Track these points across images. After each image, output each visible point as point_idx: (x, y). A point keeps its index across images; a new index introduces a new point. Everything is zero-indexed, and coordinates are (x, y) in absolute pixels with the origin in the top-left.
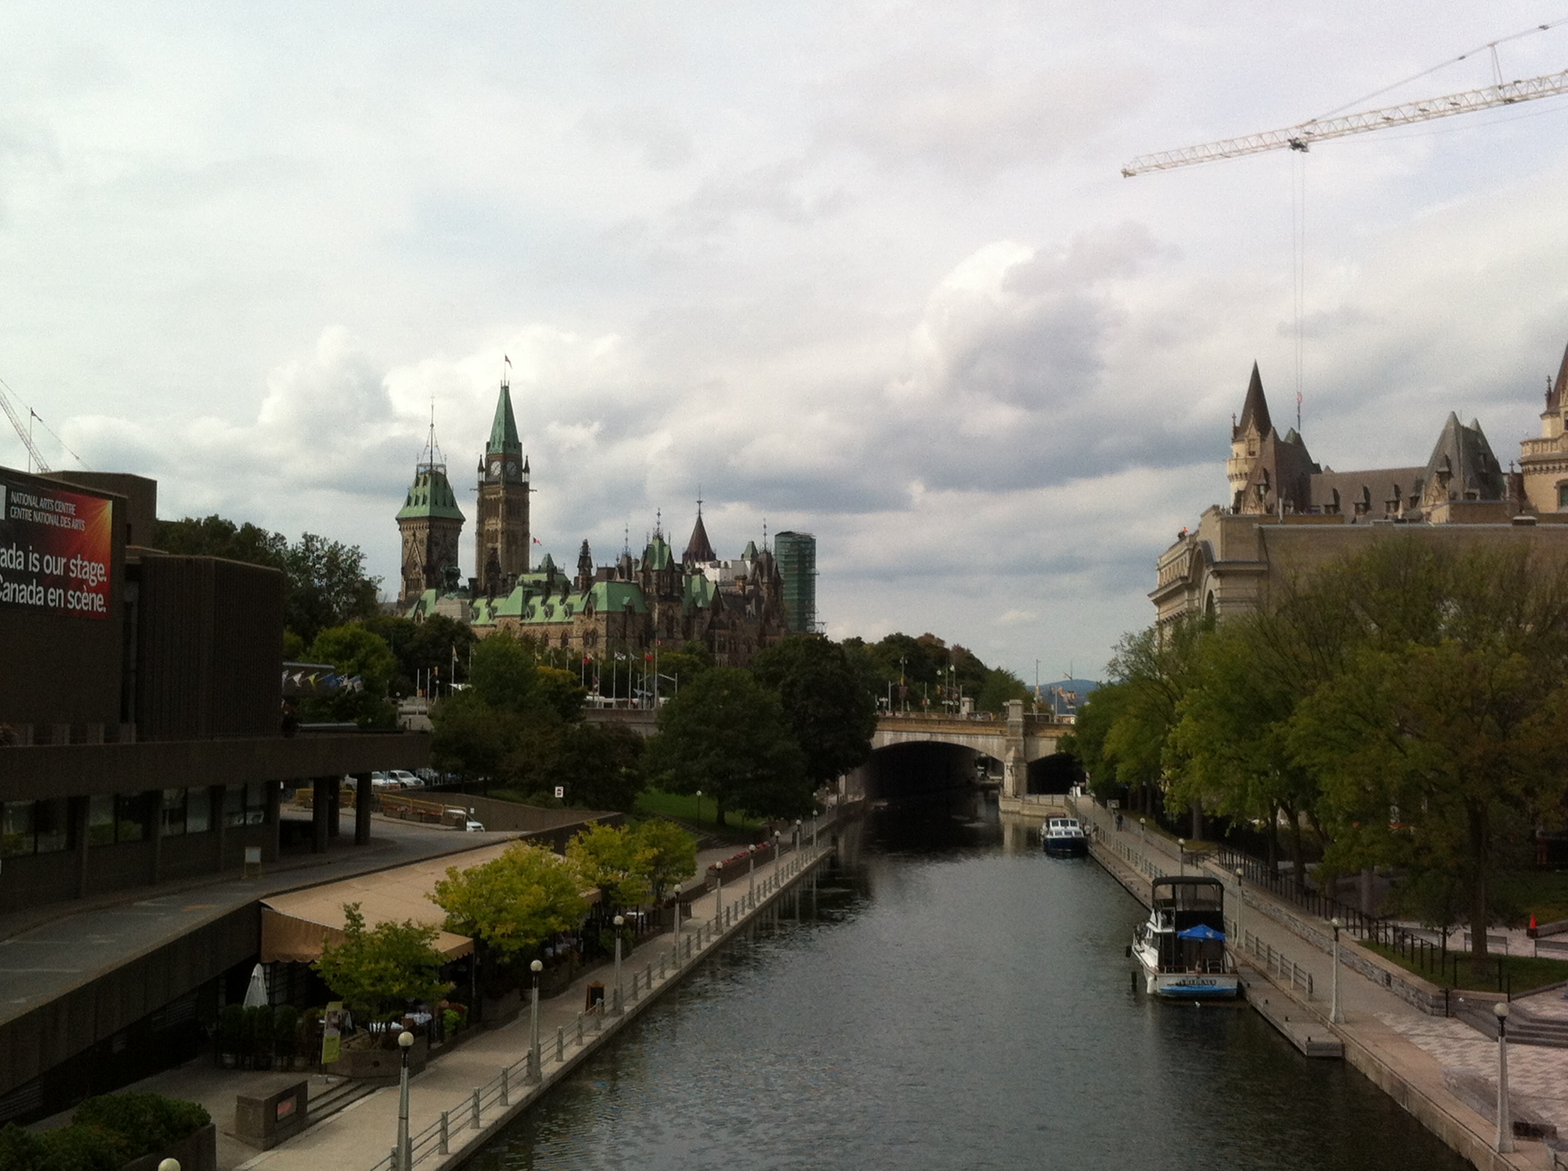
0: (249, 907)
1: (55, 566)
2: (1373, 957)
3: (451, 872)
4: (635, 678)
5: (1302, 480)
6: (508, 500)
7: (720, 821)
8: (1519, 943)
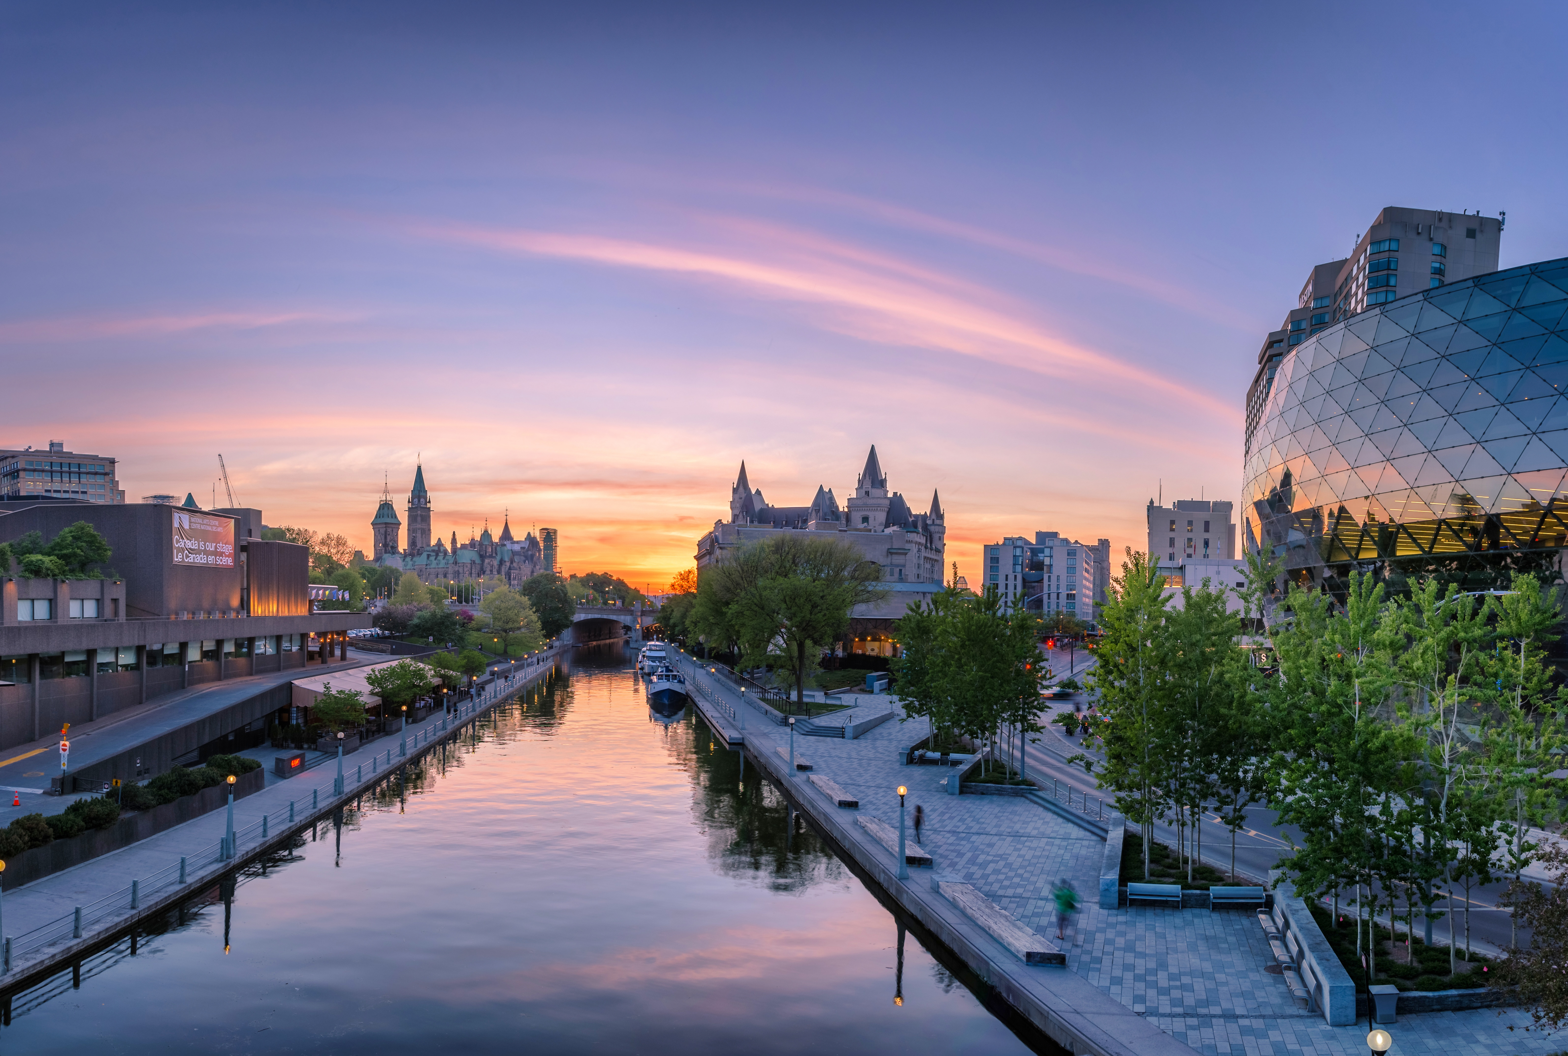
0: (287, 683)
1: (211, 547)
2: (763, 704)
3: (373, 671)
4: (473, 591)
5: (762, 510)
6: (421, 516)
7: (505, 652)
8: (819, 697)
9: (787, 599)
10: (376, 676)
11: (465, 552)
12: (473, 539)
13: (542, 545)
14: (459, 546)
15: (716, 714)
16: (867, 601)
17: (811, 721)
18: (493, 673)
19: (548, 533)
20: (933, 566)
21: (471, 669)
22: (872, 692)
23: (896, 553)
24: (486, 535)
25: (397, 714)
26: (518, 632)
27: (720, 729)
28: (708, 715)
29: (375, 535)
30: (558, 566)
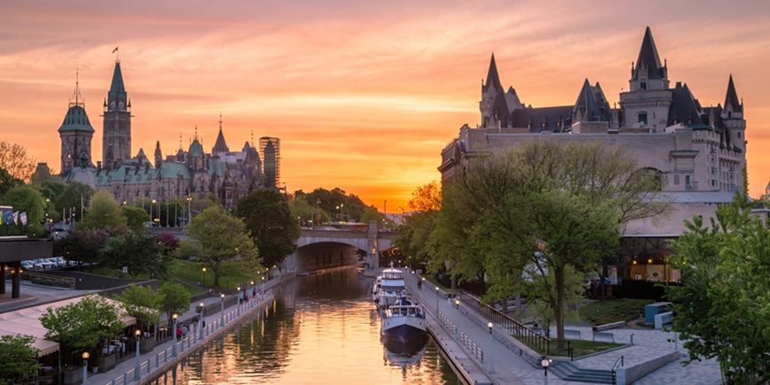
2: (517, 342)
3: (50, 310)
4: (179, 211)
5: (516, 111)
6: (119, 122)
7: (216, 283)
8: (586, 334)
9: (540, 217)
10: (53, 316)
11: (171, 165)
12: (181, 151)
13: (262, 157)
14: (164, 158)
15: (461, 355)
16: (643, 216)
17: (574, 363)
18: (199, 310)
19: (270, 142)
20: (732, 169)
21: (171, 305)
22: (653, 327)
23: (681, 157)
24: (196, 145)
25: (79, 362)
26: (232, 260)
27: (465, 373)
28: (452, 356)
29: (63, 144)
30: (281, 180)
